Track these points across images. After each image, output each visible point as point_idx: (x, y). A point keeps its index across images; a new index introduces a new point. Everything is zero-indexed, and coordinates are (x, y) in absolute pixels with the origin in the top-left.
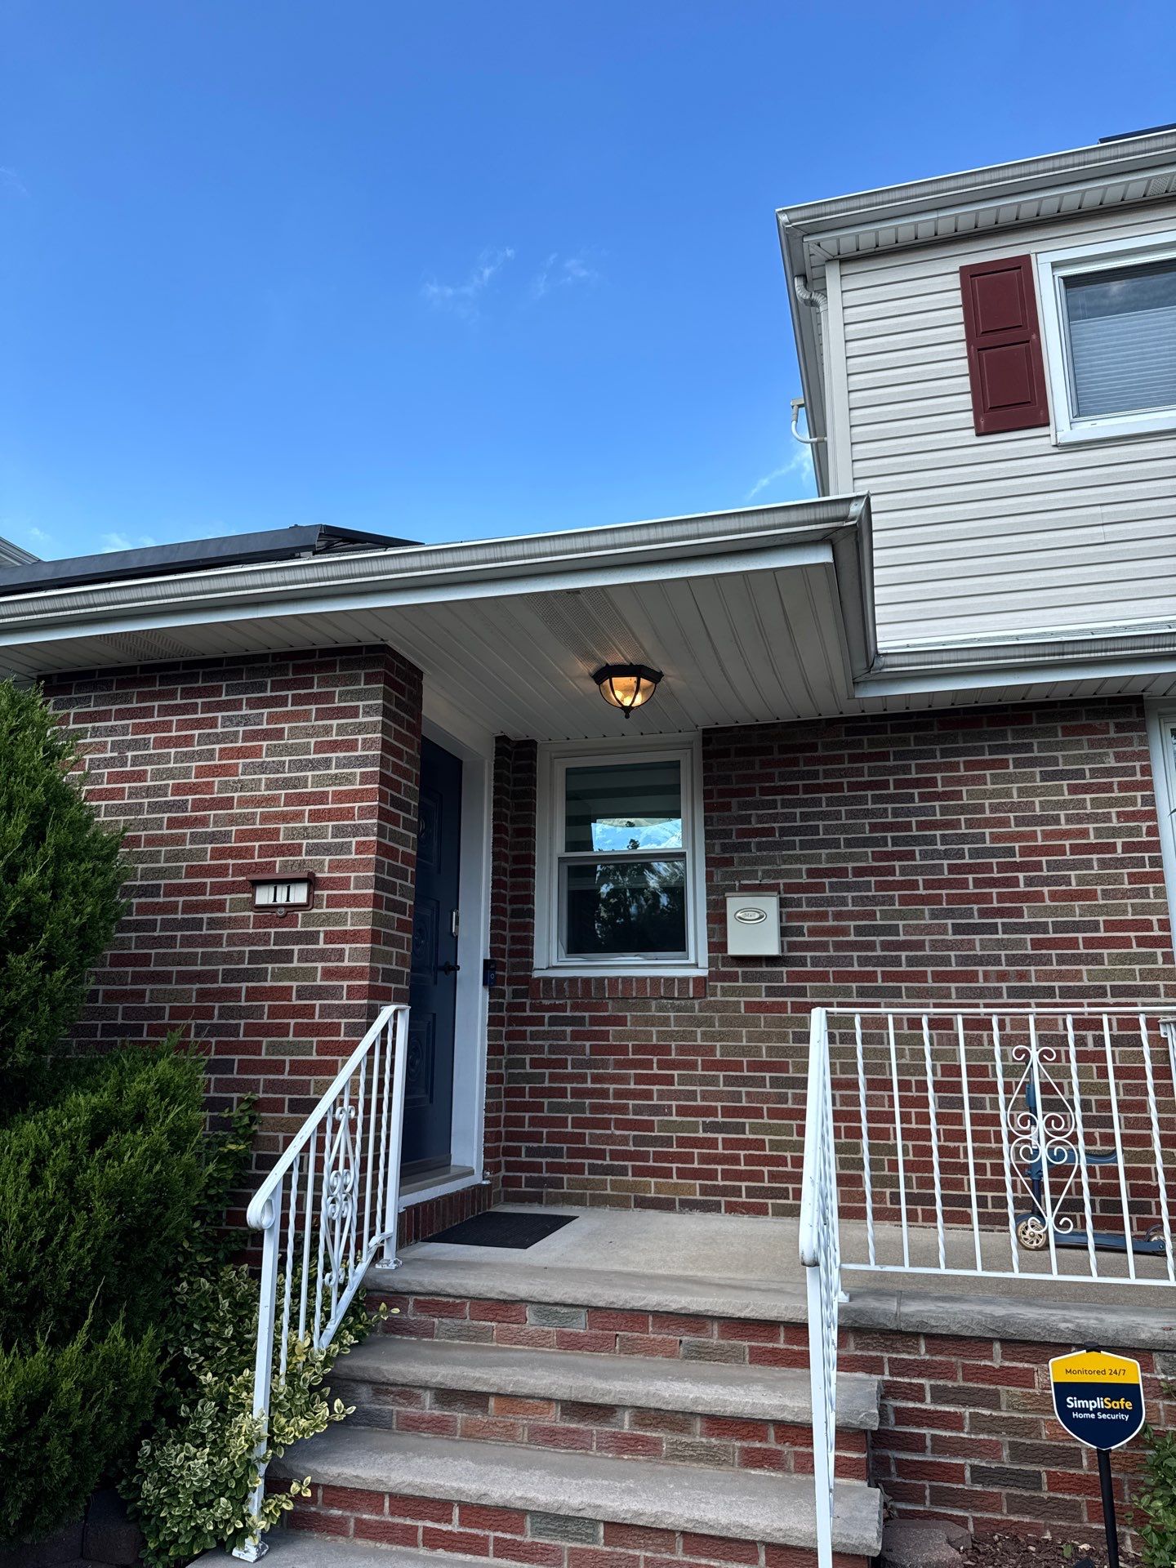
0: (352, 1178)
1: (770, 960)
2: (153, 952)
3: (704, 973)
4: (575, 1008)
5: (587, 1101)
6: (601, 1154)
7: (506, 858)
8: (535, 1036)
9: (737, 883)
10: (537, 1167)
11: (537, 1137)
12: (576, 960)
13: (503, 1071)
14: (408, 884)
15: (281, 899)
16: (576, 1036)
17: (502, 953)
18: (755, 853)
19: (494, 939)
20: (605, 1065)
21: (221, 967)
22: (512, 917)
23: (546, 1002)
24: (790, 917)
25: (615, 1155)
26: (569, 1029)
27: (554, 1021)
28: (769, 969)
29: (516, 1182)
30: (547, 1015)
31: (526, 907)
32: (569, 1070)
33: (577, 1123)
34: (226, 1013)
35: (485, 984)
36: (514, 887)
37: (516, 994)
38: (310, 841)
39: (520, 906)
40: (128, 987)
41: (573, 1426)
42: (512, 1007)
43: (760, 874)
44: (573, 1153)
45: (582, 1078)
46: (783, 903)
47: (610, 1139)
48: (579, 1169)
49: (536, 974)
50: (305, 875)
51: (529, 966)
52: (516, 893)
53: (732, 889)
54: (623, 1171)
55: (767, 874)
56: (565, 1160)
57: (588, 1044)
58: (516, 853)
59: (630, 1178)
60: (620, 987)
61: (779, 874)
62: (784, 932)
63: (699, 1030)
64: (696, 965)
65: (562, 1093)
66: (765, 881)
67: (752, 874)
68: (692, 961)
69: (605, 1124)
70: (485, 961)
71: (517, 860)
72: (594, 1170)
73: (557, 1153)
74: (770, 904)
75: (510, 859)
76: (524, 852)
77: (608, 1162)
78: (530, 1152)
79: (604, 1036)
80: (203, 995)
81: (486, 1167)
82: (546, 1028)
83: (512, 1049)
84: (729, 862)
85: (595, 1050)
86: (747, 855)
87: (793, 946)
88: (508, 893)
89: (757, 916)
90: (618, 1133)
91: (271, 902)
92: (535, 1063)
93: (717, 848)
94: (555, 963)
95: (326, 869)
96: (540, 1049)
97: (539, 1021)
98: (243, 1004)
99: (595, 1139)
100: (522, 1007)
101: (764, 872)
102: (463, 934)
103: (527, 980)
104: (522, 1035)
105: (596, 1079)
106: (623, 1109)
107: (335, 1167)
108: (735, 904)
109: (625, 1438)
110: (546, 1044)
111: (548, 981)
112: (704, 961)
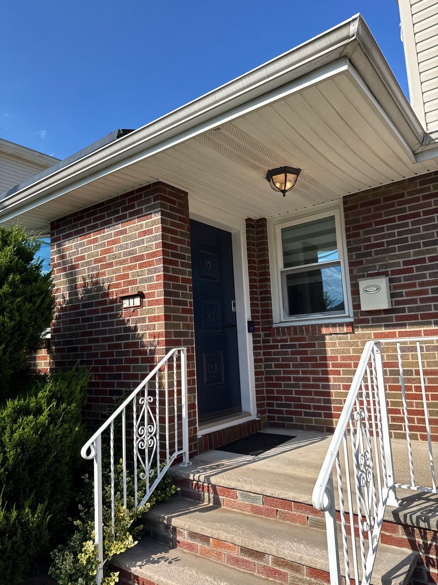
0: (155, 428)
1: (386, 311)
2: (93, 330)
3: (352, 320)
4: (292, 340)
5: (301, 383)
6: (309, 407)
7: (255, 274)
8: (275, 354)
9: (366, 273)
10: (281, 412)
11: (280, 399)
12: (293, 318)
13: (263, 369)
14: (188, 292)
15: (132, 305)
16: (293, 353)
17: (257, 317)
18: (374, 256)
19: (252, 311)
20: (307, 366)
21: (115, 335)
22: (261, 300)
23: (278, 338)
24: (395, 287)
25: (315, 408)
26: (289, 350)
27: (283, 347)
28: (386, 316)
29: (273, 418)
30: (280, 344)
31: (266, 296)
32: (291, 369)
33: (297, 393)
34: (119, 354)
35: (249, 332)
36: (261, 287)
37: (266, 335)
38: (140, 277)
39: (264, 296)
40: (87, 345)
41: (246, 558)
42: (264, 341)
43: (377, 267)
44: (296, 406)
45: (297, 372)
46: (391, 281)
47: (312, 400)
48: (300, 413)
49: (274, 326)
51: (271, 323)
52: (262, 290)
53: (363, 277)
54: (320, 415)
55: (381, 267)
56: (293, 409)
57: (298, 356)
58: (260, 271)
59: (323, 418)
60: (311, 330)
61: (388, 266)
62: (392, 296)
63: (351, 348)
64: (349, 317)
65: (289, 379)
66: (380, 271)
67: (374, 268)
68: (347, 314)
69: (310, 393)
70: (248, 322)
71: (261, 274)
72: (306, 414)
73: (289, 406)
74: (383, 283)
75: (258, 275)
76: (263, 271)
77: (312, 411)
78: (278, 405)
79: (306, 352)
80: (110, 347)
81: (258, 412)
82: (280, 350)
83: (266, 360)
84: (361, 263)
85: (302, 359)
86: (370, 258)
87: (397, 303)
88: (258, 291)
90: (316, 397)
91: (128, 306)
92: (276, 366)
93: (354, 257)
94: (283, 320)
95: (146, 289)
96: (278, 360)
97: (276, 347)
98: (123, 350)
99: (306, 400)
100: (268, 341)
101: (380, 266)
102: (238, 310)
103: (270, 329)
104: (269, 354)
105: (304, 372)
106: (317, 386)
108: (363, 284)
109: (270, 569)
110: (280, 357)
111: (278, 328)
112: (352, 315)
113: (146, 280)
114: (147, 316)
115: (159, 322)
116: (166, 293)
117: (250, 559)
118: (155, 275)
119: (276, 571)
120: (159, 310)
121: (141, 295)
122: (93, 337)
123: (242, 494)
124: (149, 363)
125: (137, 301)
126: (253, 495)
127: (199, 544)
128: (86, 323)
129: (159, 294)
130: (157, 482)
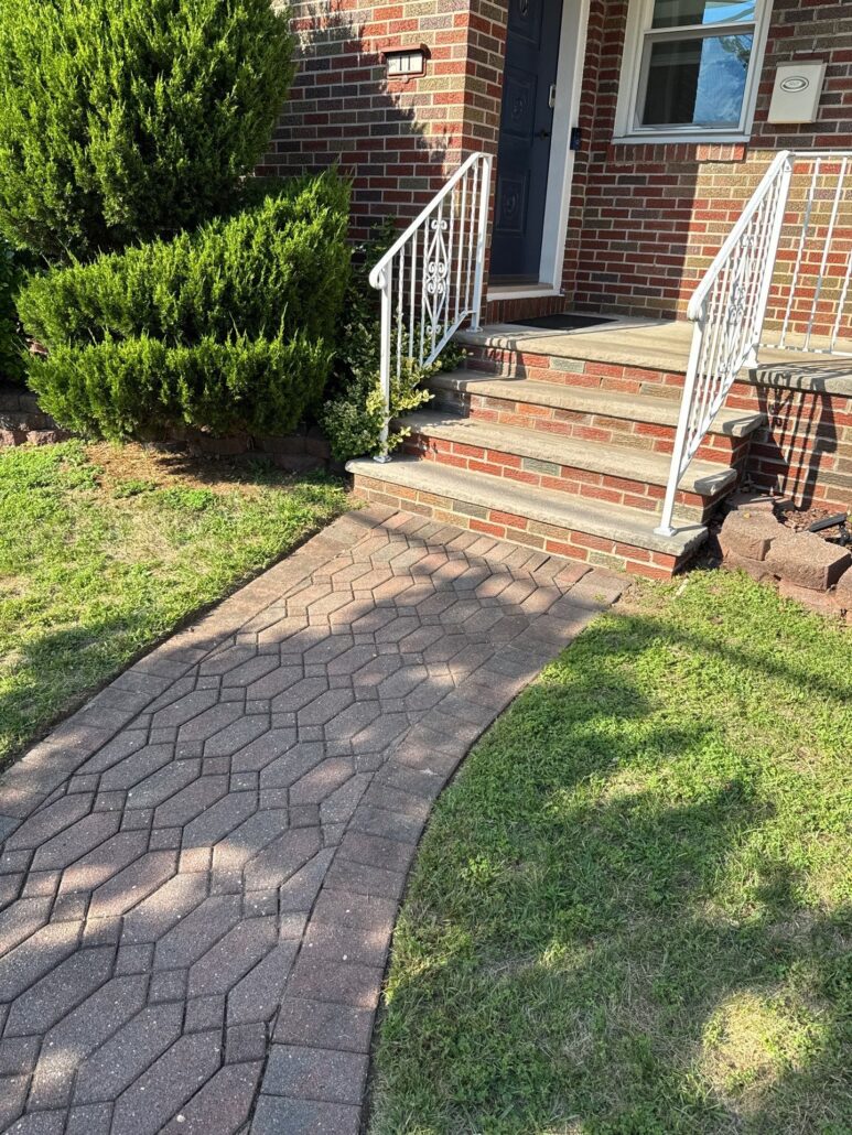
0: (446, 269)
1: (805, 127)
2: (329, 112)
3: (746, 139)
4: (641, 168)
5: (639, 242)
6: (644, 281)
7: (599, 36)
8: (607, 191)
9: (792, 53)
10: (598, 288)
11: (601, 267)
12: (648, 130)
13: (581, 218)
14: (499, 55)
15: (405, 70)
16: (638, 192)
17: (588, 123)
18: (816, 21)
19: (583, 110)
20: (655, 215)
21: (370, 124)
22: (600, 91)
23: (618, 164)
24: (833, 85)
25: (654, 281)
26: (632, 186)
27: (623, 180)
28: (802, 135)
29: (583, 297)
30: (618, 175)
31: (611, 82)
32: (629, 219)
33: (630, 258)
34: (376, 158)
35: (571, 148)
36: (604, 63)
37: (597, 158)
38: (423, 17)
39: (606, 81)
40: (317, 139)
41: (561, 422)
42: (593, 169)
43: (815, 43)
44: (624, 279)
45: (637, 225)
46: (829, 72)
47: (652, 270)
48: (627, 290)
49: (614, 142)
50: (418, 47)
51: (609, 135)
52: (604, 69)
53: (786, 59)
54: (657, 293)
55: (821, 43)
56: (618, 284)
57: (645, 198)
58: (609, 30)
59: (661, 298)
60: (676, 152)
61: (831, 42)
62: (823, 99)
63: (732, 188)
64: (743, 133)
65: (622, 236)
66: (818, 50)
67: (808, 43)
68: (740, 129)
69: (650, 259)
70: (573, 129)
71: (609, 37)
72: (637, 291)
73: (614, 278)
74: (815, 72)
75: (603, 37)
76: (614, 30)
77: (648, 286)
78: (595, 277)
79: (658, 192)
80: (361, 144)
81: (563, 285)
82: (616, 186)
83: (590, 202)
84: (788, 32)
85: (650, 204)
86: (807, 23)
87: (827, 114)
88: (598, 70)
89: (801, 83)
90: (657, 266)
91: (398, 71)
92: (605, 213)
93: (782, 18)
94: (630, 133)
95: (434, 41)
96: (609, 202)
97: (611, 180)
98: (385, 151)
99: (641, 270)
100: (599, 169)
101: (819, 40)
102: (558, 104)
103: (606, 146)
104: (598, 191)
105: (648, 226)
106: (664, 249)
107: (432, 259)
108: (784, 72)
109: (590, 431)
110: (614, 198)
111: (621, 146)
112: (748, 131)
113: (434, 24)
114: (432, 92)
115: (454, 105)
116: (471, 53)
117: (566, 422)
118: (453, 14)
119: (596, 432)
120: (456, 83)
121: (425, 53)
122: (329, 125)
123: (555, 362)
124: (430, 175)
125: (416, 63)
126: (572, 361)
127: (500, 411)
128: (316, 100)
129: (458, 52)
130: (443, 343)
